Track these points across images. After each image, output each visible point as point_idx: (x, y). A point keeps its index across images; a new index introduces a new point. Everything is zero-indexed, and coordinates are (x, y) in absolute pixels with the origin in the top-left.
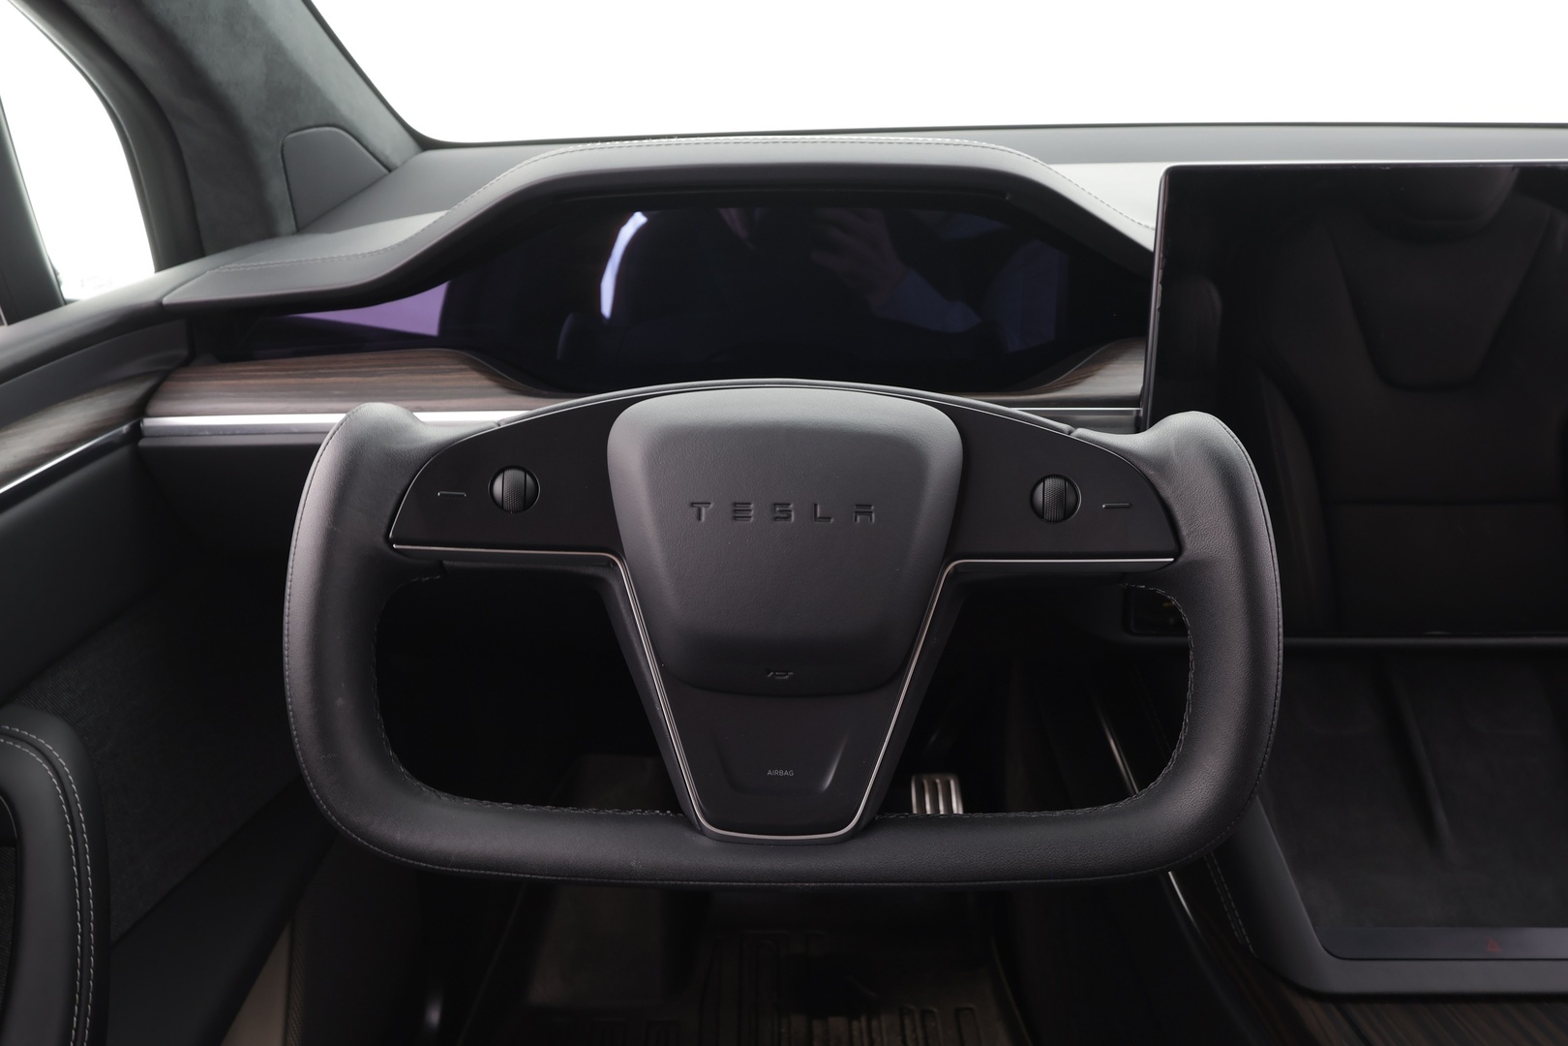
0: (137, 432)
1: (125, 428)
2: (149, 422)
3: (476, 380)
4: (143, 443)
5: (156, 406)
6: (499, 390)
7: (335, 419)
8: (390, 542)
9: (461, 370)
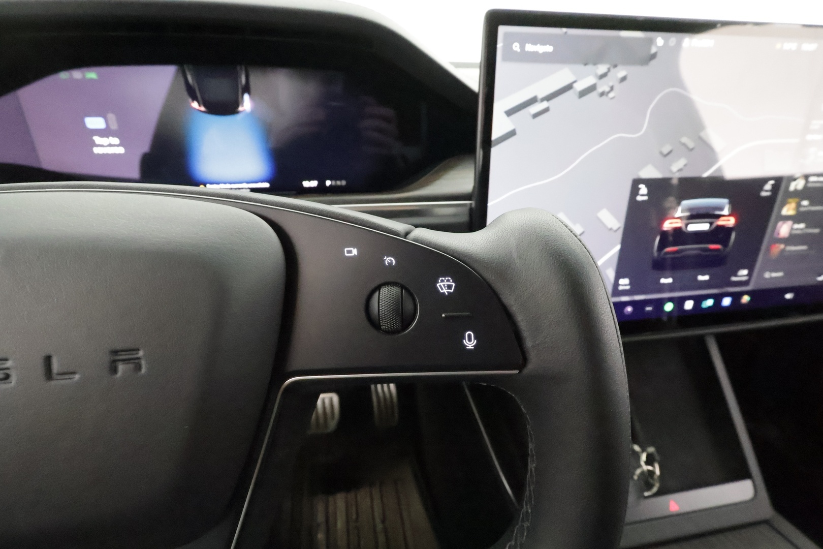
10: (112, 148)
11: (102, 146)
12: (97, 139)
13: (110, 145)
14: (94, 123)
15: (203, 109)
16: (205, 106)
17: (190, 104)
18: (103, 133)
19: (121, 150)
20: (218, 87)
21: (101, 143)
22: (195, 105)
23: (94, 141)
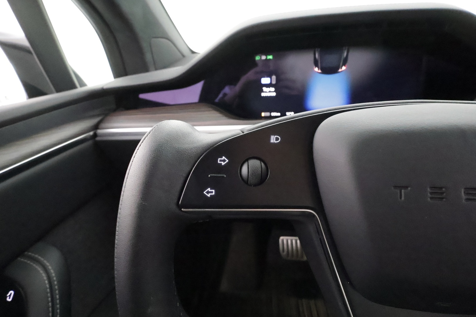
0: (95, 135)
1: (91, 133)
2: (99, 131)
3: (215, 114)
4: (98, 139)
5: (103, 125)
6: (224, 118)
7: (147, 130)
8: (179, 207)
9: (210, 110)
10: (270, 93)
11: (266, 92)
12: (265, 89)
13: (270, 92)
14: (265, 80)
15: (320, 71)
16: (321, 70)
17: (314, 69)
18: (267, 86)
19: (274, 94)
20: (331, 59)
21: (266, 91)
22: (316, 69)
23: (263, 90)
